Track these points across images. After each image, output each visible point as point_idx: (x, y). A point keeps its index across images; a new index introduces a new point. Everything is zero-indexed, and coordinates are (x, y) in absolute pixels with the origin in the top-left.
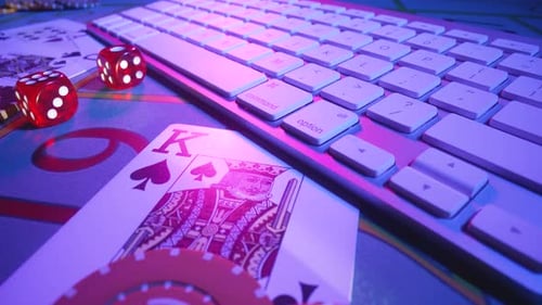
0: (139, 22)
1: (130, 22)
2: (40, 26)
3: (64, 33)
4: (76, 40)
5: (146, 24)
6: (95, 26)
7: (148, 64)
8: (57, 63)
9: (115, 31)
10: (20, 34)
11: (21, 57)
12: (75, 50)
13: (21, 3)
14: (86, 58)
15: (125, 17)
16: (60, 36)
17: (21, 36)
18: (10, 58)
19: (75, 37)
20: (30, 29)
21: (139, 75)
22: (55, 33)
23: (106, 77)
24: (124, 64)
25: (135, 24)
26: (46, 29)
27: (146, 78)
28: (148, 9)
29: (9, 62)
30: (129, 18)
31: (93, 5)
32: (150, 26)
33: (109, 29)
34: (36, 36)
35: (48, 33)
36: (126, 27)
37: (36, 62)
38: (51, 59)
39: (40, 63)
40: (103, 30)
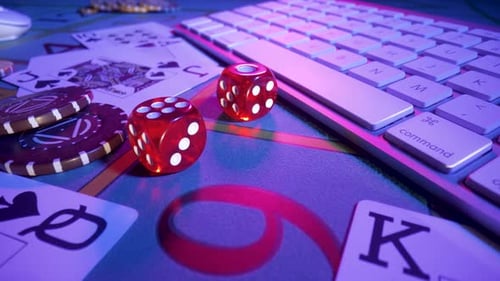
0: (231, 26)
1: (221, 25)
2: (130, 29)
3: (155, 38)
4: (169, 47)
5: (239, 29)
6: (184, 27)
7: (280, 90)
8: (153, 75)
9: (207, 34)
10: (111, 36)
11: (113, 64)
12: (171, 60)
13: (105, 4)
14: (185, 70)
15: (214, 19)
16: (151, 41)
17: (113, 38)
18: (102, 64)
19: (168, 43)
20: (120, 31)
21: (269, 103)
22: (145, 38)
23: (229, 104)
24: (256, 91)
25: (228, 28)
26: (137, 31)
27: (276, 106)
28: (237, 13)
29: (100, 69)
30: (219, 21)
31: (173, 9)
32: (245, 31)
33: (201, 31)
34: (126, 39)
35: (139, 37)
36: (218, 30)
37: (131, 71)
38: (148, 69)
39: (135, 73)
40: (193, 32)
